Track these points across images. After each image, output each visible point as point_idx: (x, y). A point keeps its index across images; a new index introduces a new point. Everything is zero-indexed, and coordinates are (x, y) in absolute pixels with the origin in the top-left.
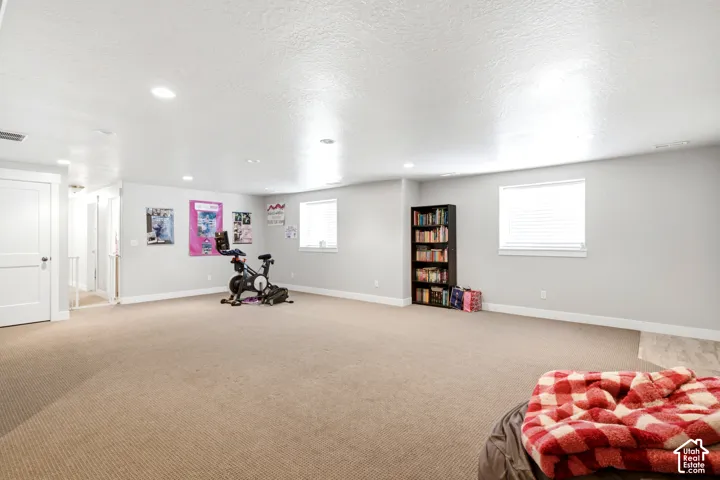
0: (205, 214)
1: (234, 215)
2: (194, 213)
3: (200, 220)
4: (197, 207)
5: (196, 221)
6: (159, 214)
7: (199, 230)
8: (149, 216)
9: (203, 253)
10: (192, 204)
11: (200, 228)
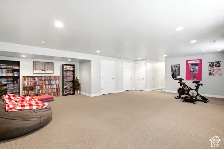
0: (193, 65)
1: (209, 64)
2: (187, 65)
3: (190, 67)
4: (189, 62)
5: (189, 67)
6: (175, 66)
7: (190, 71)
8: (172, 67)
9: (192, 79)
10: (187, 61)
11: (191, 70)
